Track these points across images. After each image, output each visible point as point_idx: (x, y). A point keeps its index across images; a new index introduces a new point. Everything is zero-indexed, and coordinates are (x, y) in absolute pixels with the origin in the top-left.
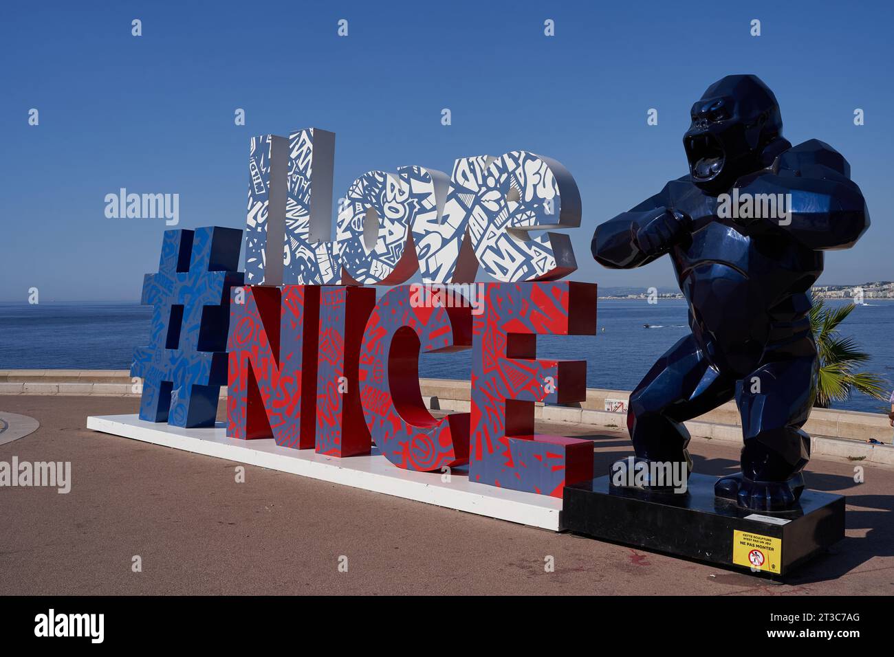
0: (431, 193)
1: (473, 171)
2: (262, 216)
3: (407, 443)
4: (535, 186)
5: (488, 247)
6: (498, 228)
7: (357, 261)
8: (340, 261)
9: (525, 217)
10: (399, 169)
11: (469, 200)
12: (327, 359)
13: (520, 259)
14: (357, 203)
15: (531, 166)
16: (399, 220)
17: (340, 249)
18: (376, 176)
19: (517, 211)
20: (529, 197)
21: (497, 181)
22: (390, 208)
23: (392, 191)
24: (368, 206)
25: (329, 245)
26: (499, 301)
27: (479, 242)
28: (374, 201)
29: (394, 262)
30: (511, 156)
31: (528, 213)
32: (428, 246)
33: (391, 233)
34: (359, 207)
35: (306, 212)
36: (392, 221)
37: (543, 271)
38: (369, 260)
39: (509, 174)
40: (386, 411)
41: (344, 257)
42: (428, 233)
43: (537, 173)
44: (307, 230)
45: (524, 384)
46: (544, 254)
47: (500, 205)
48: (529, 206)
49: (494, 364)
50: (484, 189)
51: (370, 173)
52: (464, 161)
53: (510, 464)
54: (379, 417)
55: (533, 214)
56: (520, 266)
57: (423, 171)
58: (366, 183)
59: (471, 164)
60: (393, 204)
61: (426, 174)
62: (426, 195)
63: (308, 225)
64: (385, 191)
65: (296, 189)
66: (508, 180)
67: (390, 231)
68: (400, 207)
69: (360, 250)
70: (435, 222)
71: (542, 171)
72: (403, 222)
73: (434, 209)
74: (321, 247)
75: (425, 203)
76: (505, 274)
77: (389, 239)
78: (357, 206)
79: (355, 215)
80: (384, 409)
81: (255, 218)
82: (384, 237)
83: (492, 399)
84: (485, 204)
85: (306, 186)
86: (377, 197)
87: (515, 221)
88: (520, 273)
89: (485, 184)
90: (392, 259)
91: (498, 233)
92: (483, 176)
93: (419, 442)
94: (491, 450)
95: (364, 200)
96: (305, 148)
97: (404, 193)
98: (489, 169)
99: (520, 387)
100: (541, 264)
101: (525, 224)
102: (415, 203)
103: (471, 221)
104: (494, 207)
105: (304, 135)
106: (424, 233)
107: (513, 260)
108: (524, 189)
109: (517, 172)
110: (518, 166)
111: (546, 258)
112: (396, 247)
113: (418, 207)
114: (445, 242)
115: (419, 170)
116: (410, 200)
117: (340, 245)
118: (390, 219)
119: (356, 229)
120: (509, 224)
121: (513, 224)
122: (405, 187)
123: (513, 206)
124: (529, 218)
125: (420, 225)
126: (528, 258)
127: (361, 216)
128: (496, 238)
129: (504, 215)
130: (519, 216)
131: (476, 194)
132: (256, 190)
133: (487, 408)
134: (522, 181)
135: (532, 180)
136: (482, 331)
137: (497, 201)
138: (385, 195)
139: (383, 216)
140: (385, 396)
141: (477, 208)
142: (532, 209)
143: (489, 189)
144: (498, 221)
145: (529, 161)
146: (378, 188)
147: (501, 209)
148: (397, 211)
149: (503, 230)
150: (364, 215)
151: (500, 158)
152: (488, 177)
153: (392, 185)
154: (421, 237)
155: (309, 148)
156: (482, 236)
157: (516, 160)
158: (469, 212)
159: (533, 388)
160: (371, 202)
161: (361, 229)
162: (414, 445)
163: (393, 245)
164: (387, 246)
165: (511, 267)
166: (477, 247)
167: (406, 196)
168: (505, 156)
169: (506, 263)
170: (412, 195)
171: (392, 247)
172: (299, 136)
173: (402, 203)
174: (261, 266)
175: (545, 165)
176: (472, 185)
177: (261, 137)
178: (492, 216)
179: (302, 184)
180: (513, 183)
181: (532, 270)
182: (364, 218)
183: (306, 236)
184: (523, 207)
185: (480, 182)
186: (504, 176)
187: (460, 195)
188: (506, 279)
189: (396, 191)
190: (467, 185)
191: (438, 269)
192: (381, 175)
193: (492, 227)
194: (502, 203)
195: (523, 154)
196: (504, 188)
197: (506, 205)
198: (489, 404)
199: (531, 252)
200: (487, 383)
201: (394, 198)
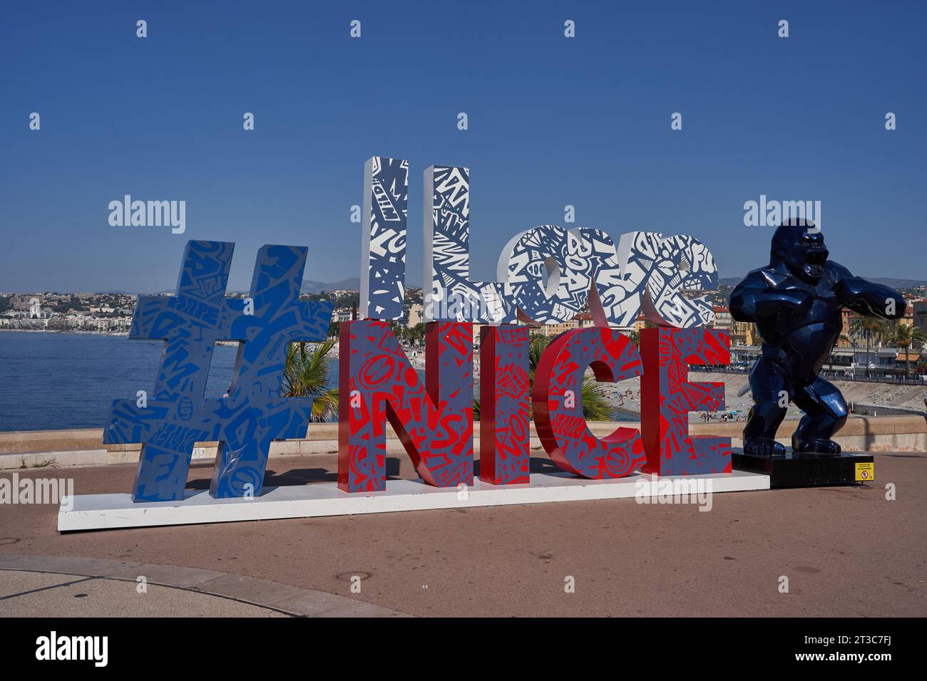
0: (613, 254)
1: (650, 243)
2: (397, 245)
3: (604, 457)
4: (700, 262)
5: (665, 301)
6: (673, 289)
7: (536, 303)
8: (514, 302)
9: (693, 283)
10: (580, 228)
11: (648, 265)
12: (507, 393)
13: (690, 312)
14: (533, 251)
15: (697, 249)
16: (583, 272)
17: (514, 291)
18: (555, 230)
19: (687, 278)
20: (695, 269)
21: (671, 254)
22: (572, 260)
23: (574, 246)
24: (547, 255)
25: (499, 286)
26: (681, 341)
27: (658, 297)
28: (554, 252)
29: (578, 306)
30: (681, 238)
31: (696, 280)
32: (613, 297)
33: (573, 282)
34: (536, 254)
35: (464, 250)
36: (575, 272)
37: (707, 321)
38: (551, 303)
39: (680, 250)
40: (580, 434)
41: (519, 299)
42: (611, 285)
43: (701, 253)
44: (466, 268)
45: (702, 399)
46: (707, 310)
47: (673, 272)
48: (696, 275)
49: (678, 387)
50: (660, 258)
51: (548, 226)
52: (642, 234)
53: (694, 457)
54: (573, 440)
55: (699, 281)
56: (691, 317)
57: (605, 236)
58: (543, 235)
59: (648, 238)
60: (575, 257)
61: (608, 238)
62: (610, 255)
63: (467, 263)
64: (565, 245)
65: (448, 224)
66: (679, 254)
67: (572, 280)
68: (582, 261)
69: (539, 294)
70: (619, 277)
71: (705, 253)
72: (586, 274)
73: (617, 267)
74: (488, 286)
75: (607, 261)
76: (679, 322)
77: (572, 287)
78: (533, 254)
79: (531, 262)
80: (578, 433)
81: (385, 245)
82: (566, 285)
83: (677, 412)
84: (662, 269)
85: (462, 225)
86: (558, 249)
87: (686, 285)
88: (691, 322)
89: (661, 254)
90: (576, 304)
91: (673, 292)
92: (659, 248)
93: (613, 454)
94: (678, 450)
95: (541, 249)
96: (458, 186)
97: (586, 250)
98: (663, 244)
99: (698, 403)
100: (706, 316)
101: (694, 288)
102: (598, 260)
103: (650, 280)
104: (670, 273)
105: (455, 172)
106: (608, 285)
107: (685, 312)
108: (692, 263)
109: (686, 250)
110: (687, 246)
111: (709, 312)
112: (579, 294)
113: (601, 263)
114: (628, 295)
115: (601, 233)
116: (593, 257)
117: (514, 287)
118: (572, 270)
119: (534, 274)
120: (681, 286)
121: (684, 287)
122: (588, 245)
123: (683, 274)
124: (696, 284)
125: (604, 278)
126: (696, 312)
127: (539, 263)
128: (671, 295)
129: (677, 279)
130: (688, 282)
131: (654, 261)
132: (384, 216)
133: (674, 419)
134: (690, 257)
135: (697, 258)
136: (668, 363)
137: (671, 269)
138: (566, 249)
139: (565, 266)
140: (578, 422)
141: (655, 271)
142: (699, 278)
143: (664, 259)
144: (673, 283)
145: (694, 244)
146: (558, 241)
147: (674, 275)
148: (580, 264)
149: (677, 290)
150: (543, 262)
151: (672, 238)
152: (663, 249)
153: (573, 241)
154: (604, 289)
155: (463, 187)
156: (661, 293)
157: (685, 242)
158: (648, 274)
159: (709, 402)
160: (550, 252)
161: (539, 275)
162: (609, 458)
163: (576, 293)
164: (570, 293)
165: (684, 317)
166: (656, 301)
167: (589, 252)
168: (677, 237)
169: (680, 313)
170: (594, 252)
171: (575, 294)
172: (450, 172)
173: (585, 258)
174: (396, 299)
175: (706, 250)
176: (649, 253)
177: (391, 160)
178: (667, 279)
179: (457, 221)
180: (683, 257)
181: (699, 321)
182: (542, 265)
183: (466, 274)
184: (691, 276)
185: (657, 252)
186: (676, 252)
187: (639, 260)
188: (680, 326)
189: (578, 246)
190: (645, 252)
191: (623, 315)
192: (561, 230)
193: (668, 287)
194: (675, 270)
195: (690, 239)
196: (676, 260)
197: (678, 273)
198: (675, 416)
199: (698, 308)
200: (674, 402)
201: (577, 253)
